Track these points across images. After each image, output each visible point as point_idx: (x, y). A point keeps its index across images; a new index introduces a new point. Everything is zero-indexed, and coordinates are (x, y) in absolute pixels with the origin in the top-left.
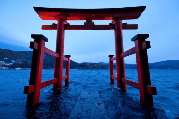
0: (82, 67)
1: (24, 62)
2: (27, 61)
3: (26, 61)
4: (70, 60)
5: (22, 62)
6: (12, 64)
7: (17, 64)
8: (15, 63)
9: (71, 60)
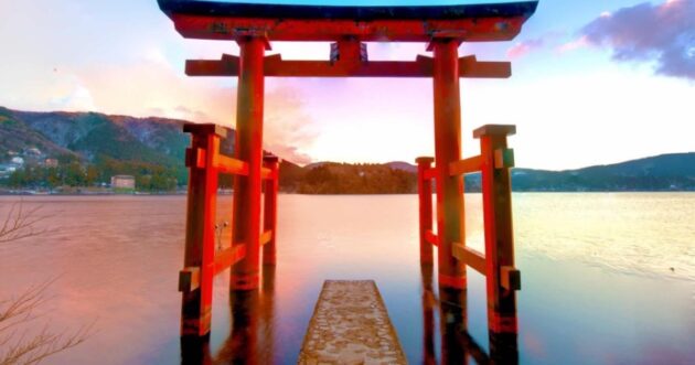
0: (312, 182)
1: (64, 159)
2: (76, 154)
3: (73, 157)
4: (265, 153)
5: (56, 163)
6: (13, 169)
7: (32, 169)
8: (28, 167)
9: (268, 151)
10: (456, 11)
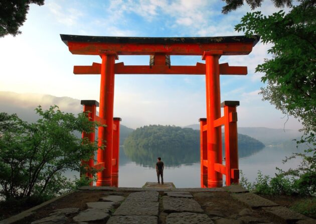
10: (217, 40)
